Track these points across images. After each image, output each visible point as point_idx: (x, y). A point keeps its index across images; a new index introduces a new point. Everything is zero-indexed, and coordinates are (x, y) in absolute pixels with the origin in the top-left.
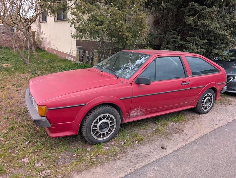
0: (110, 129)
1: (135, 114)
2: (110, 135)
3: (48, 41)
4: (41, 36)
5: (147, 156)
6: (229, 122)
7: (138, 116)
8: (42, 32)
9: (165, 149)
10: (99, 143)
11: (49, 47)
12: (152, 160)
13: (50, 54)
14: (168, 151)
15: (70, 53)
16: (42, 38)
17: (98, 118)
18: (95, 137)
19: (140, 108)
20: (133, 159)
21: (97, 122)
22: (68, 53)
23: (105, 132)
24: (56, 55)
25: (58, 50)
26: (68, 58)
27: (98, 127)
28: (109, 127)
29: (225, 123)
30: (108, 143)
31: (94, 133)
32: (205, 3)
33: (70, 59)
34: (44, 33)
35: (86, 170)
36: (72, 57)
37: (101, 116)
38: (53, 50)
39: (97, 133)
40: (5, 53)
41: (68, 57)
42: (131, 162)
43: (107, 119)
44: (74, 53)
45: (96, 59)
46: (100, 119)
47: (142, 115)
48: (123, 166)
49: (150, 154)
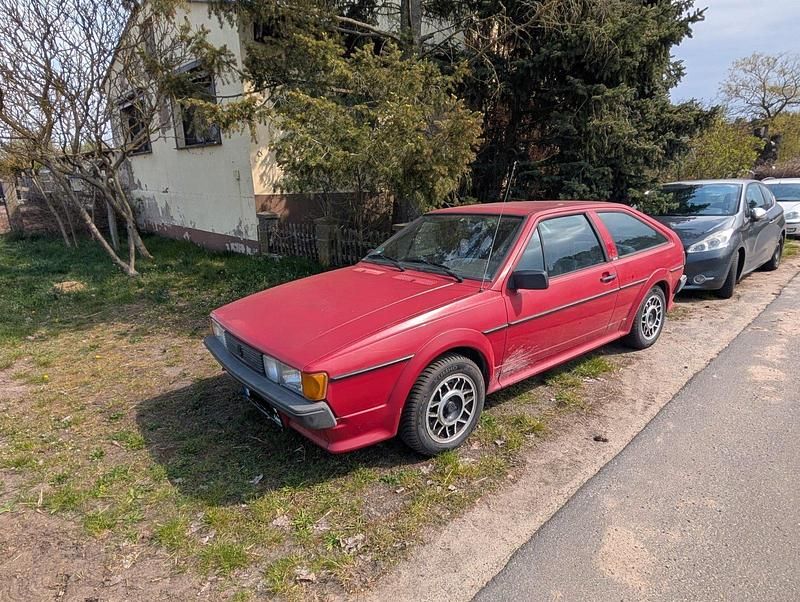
0: (464, 412)
1: (509, 368)
2: (465, 428)
3: (161, 205)
4: (136, 193)
5: (575, 464)
6: (711, 360)
7: (516, 372)
8: (136, 182)
9: (605, 441)
10: (445, 450)
11: (166, 223)
12: (591, 472)
13: (173, 240)
14: (616, 444)
15: (240, 232)
16: (139, 200)
17: (439, 388)
18: (434, 437)
19: (521, 351)
20: (547, 475)
21: (437, 398)
22: (232, 234)
23: (455, 422)
24: (192, 242)
25: (197, 228)
26: (233, 248)
27: (440, 410)
28: (464, 409)
29: (703, 364)
30: (463, 449)
31: (432, 429)
32: (597, 77)
33: (240, 248)
34: (143, 186)
35: (452, 518)
36: (247, 243)
37: (445, 382)
38: (182, 229)
39: (439, 425)
40: (38, 251)
41: (232, 245)
42: (547, 483)
43: (458, 387)
44: (250, 233)
45: (324, 243)
46: (444, 389)
47: (525, 369)
48: (534, 495)
49: (580, 458)
